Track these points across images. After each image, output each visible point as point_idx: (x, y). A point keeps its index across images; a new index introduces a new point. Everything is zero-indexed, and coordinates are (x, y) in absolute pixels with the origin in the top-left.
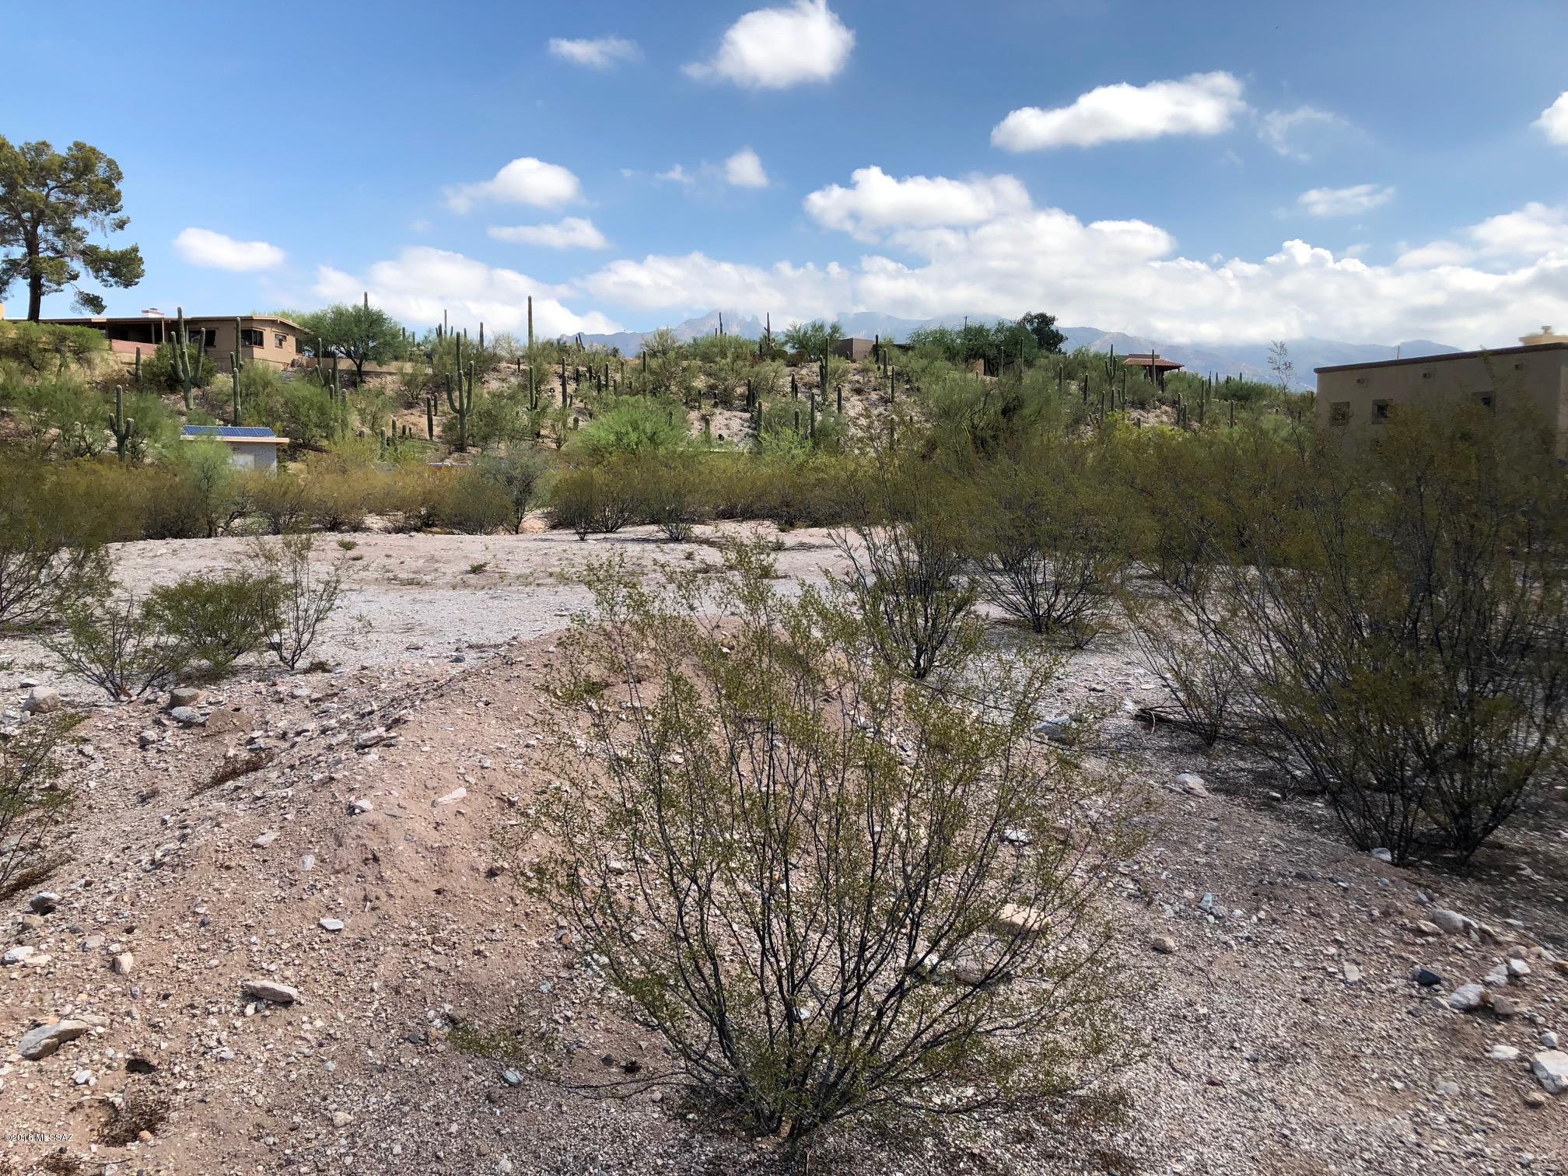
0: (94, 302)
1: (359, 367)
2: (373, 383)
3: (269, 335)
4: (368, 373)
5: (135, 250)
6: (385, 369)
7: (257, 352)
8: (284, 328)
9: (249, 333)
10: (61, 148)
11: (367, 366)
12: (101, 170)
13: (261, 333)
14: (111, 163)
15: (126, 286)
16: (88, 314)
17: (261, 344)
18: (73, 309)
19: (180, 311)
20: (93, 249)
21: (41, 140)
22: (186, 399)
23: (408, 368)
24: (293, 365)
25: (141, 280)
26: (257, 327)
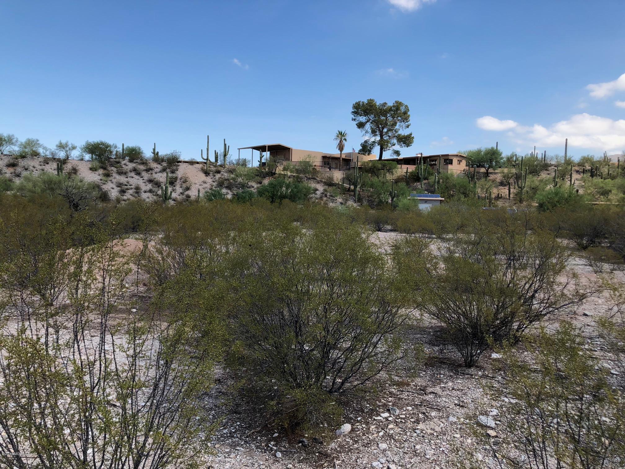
0: (397, 153)
1: (487, 171)
2: (492, 177)
3: (455, 161)
4: (491, 173)
5: (411, 134)
6: (496, 171)
7: (450, 167)
8: (461, 157)
9: (447, 160)
10: (390, 104)
11: (491, 170)
12: (403, 109)
13: (452, 160)
14: (406, 106)
15: (407, 147)
16: (395, 157)
17: (452, 164)
18: (391, 155)
19: (421, 154)
20: (399, 135)
21: (384, 102)
22: (421, 184)
23: (506, 170)
24: (464, 171)
25: (412, 144)
26: (450, 158)
